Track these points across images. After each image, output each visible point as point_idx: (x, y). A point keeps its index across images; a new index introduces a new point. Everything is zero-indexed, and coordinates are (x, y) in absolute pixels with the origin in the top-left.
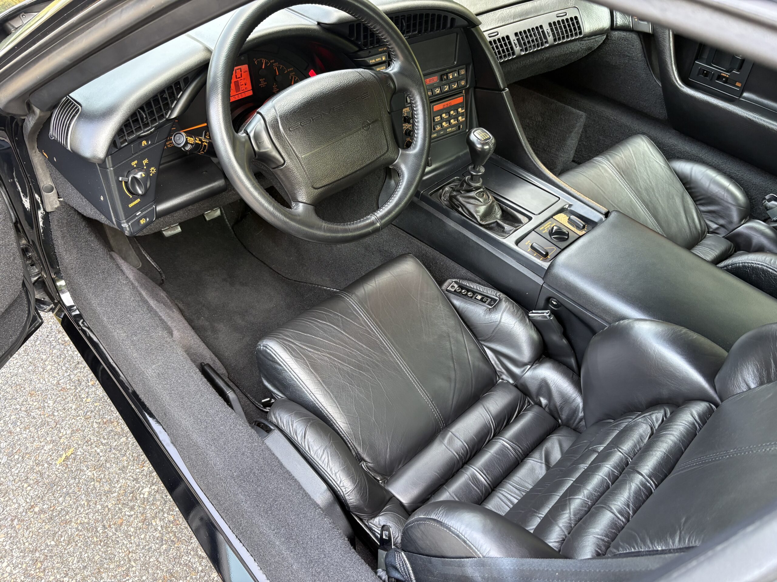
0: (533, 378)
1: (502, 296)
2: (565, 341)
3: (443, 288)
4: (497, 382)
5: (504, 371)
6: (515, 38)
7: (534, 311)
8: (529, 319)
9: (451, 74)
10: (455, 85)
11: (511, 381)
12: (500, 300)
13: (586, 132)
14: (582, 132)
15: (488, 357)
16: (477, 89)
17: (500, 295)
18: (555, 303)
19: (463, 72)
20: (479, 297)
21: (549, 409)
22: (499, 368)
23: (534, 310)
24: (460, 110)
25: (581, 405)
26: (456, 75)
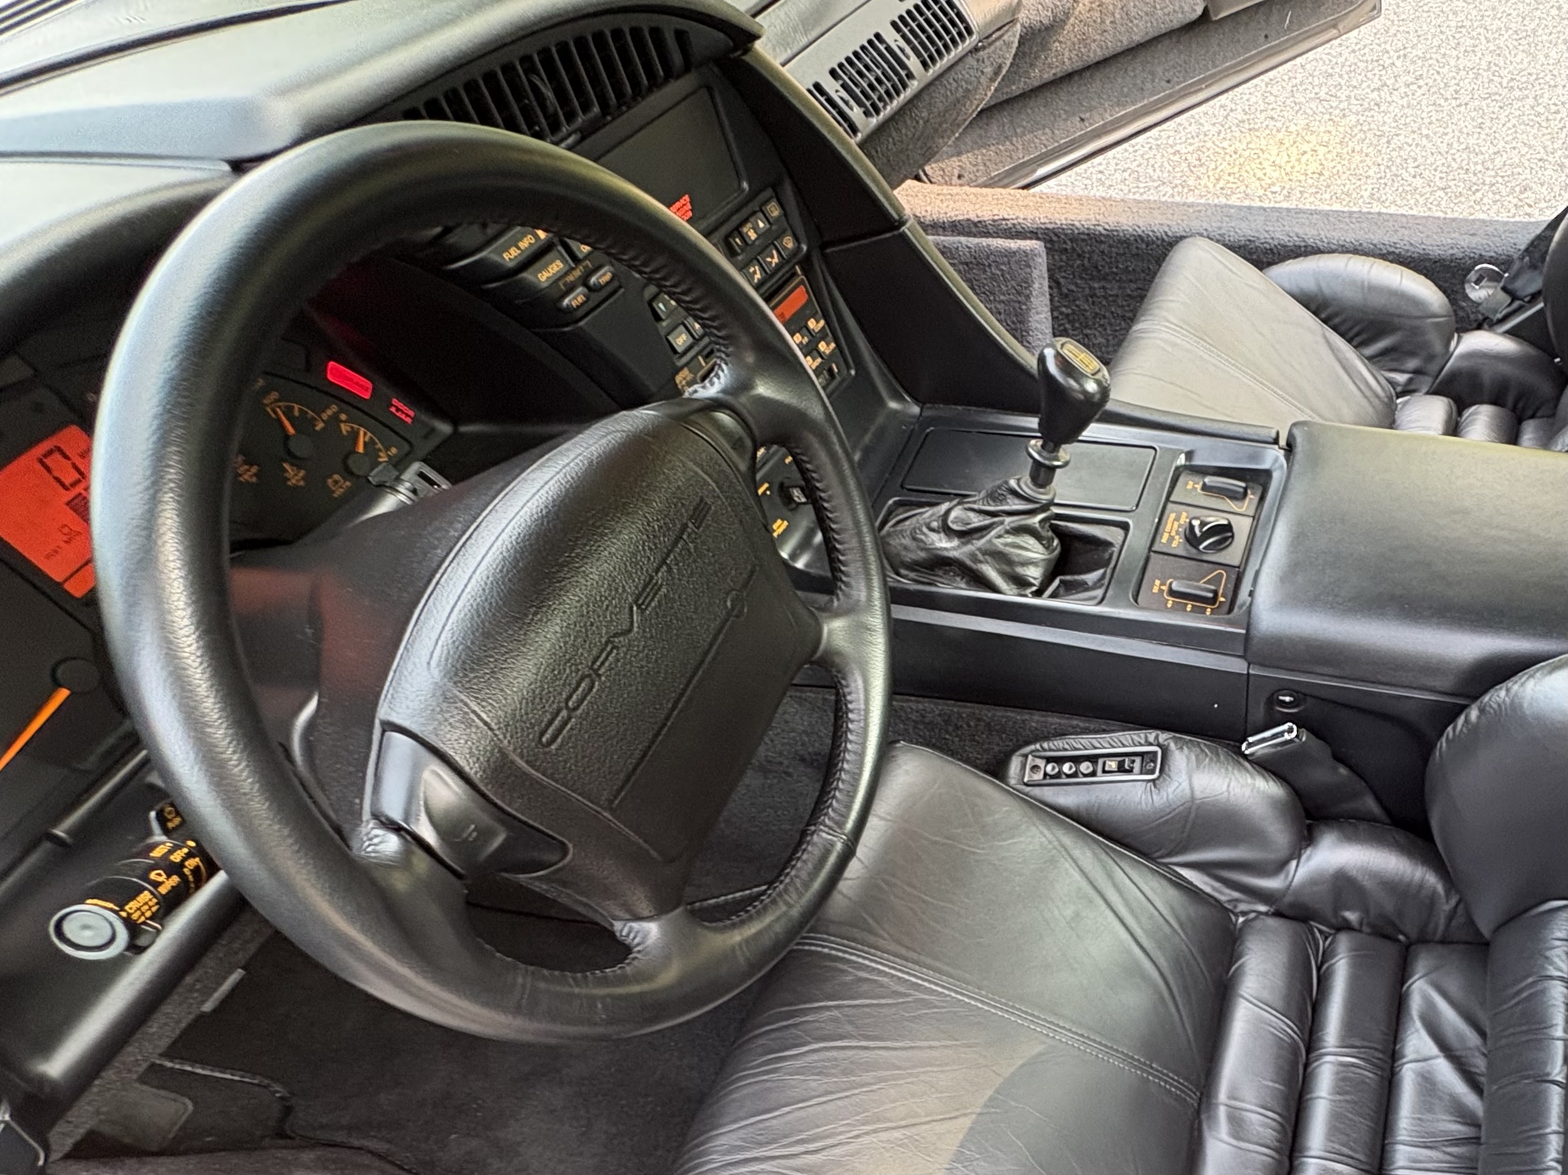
0: (1313, 881)
1: (1163, 737)
2: (1343, 771)
3: (1013, 782)
4: (1235, 925)
5: (1236, 895)
6: (837, 85)
7: (1251, 739)
8: (1250, 762)
9: (749, 225)
10: (772, 257)
11: (1263, 908)
12: (1165, 751)
13: (1058, 283)
14: (1050, 287)
15: (1191, 883)
16: (828, 251)
17: (1157, 737)
18: (1287, 699)
19: (774, 211)
20: (1112, 765)
21: (1369, 925)
22: (1225, 895)
23: (1252, 735)
24: (811, 323)
25: (1440, 888)
26: (761, 225)
